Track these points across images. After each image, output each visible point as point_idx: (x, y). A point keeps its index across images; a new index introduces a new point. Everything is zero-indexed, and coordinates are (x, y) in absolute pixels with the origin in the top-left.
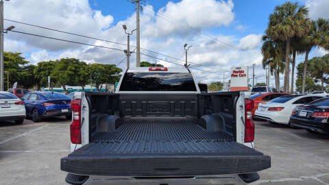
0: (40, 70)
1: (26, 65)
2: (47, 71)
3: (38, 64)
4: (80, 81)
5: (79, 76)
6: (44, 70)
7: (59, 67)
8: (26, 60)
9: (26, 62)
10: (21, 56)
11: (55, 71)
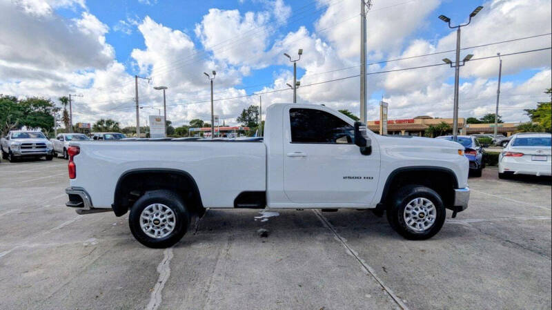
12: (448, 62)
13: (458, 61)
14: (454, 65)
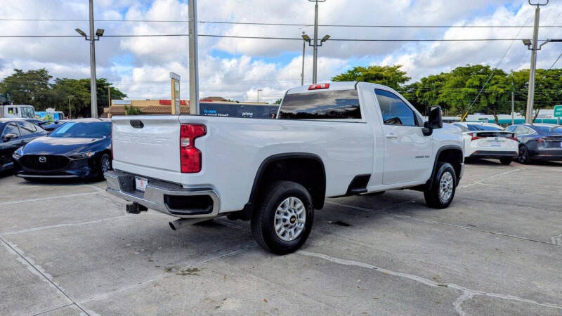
0: (424, 91)
1: (407, 83)
2: (434, 91)
3: (422, 80)
4: (490, 105)
5: (487, 95)
6: (429, 90)
7: (452, 82)
8: (407, 76)
9: (406, 79)
10: (400, 70)
11: (445, 90)
12: (306, 39)
13: (316, 39)
14: (312, 43)
